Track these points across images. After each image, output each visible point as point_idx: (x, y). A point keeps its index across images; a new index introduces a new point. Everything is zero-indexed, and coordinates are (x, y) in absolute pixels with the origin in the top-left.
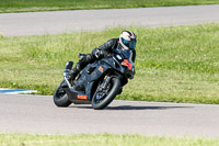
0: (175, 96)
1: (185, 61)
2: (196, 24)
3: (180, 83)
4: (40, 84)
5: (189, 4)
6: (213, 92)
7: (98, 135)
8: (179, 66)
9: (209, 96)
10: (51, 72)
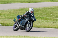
0: (38, 26)
1: (41, 17)
2: (43, 7)
3: (39, 23)
4: (2, 23)
5: (41, 2)
6: (48, 25)
7: (18, 36)
8: (39, 18)
9: (47, 26)
10: (5, 19)
